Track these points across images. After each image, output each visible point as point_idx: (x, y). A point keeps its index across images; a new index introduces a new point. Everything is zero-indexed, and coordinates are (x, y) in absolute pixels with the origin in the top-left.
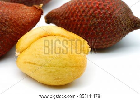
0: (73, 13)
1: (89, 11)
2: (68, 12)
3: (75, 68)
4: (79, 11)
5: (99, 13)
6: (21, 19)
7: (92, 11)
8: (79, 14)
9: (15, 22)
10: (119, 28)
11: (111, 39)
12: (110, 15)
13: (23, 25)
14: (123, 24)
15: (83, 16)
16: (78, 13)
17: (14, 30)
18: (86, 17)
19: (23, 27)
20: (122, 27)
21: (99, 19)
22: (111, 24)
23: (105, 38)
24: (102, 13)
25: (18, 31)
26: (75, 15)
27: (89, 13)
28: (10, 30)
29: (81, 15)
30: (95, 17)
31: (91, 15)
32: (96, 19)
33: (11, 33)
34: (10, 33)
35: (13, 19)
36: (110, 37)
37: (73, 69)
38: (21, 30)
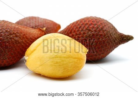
0: (71, 30)
1: (84, 27)
2: (67, 31)
3: (76, 59)
4: (77, 28)
5: (93, 27)
6: (29, 34)
7: (87, 26)
8: (77, 30)
9: (24, 35)
10: (109, 39)
11: (103, 49)
12: (102, 28)
13: (31, 38)
14: (113, 36)
15: (80, 31)
16: (75, 29)
17: (24, 41)
18: (82, 31)
19: (31, 40)
20: (112, 39)
21: (93, 32)
22: (103, 35)
23: (99, 48)
24: (95, 27)
25: (27, 43)
26: (73, 31)
27: (84, 28)
28: (21, 40)
29: (78, 30)
30: (90, 30)
31: (86, 29)
32: (91, 32)
33: (22, 43)
34: (20, 42)
35: (23, 32)
36: (102, 47)
37: (76, 60)
38: (29, 42)
